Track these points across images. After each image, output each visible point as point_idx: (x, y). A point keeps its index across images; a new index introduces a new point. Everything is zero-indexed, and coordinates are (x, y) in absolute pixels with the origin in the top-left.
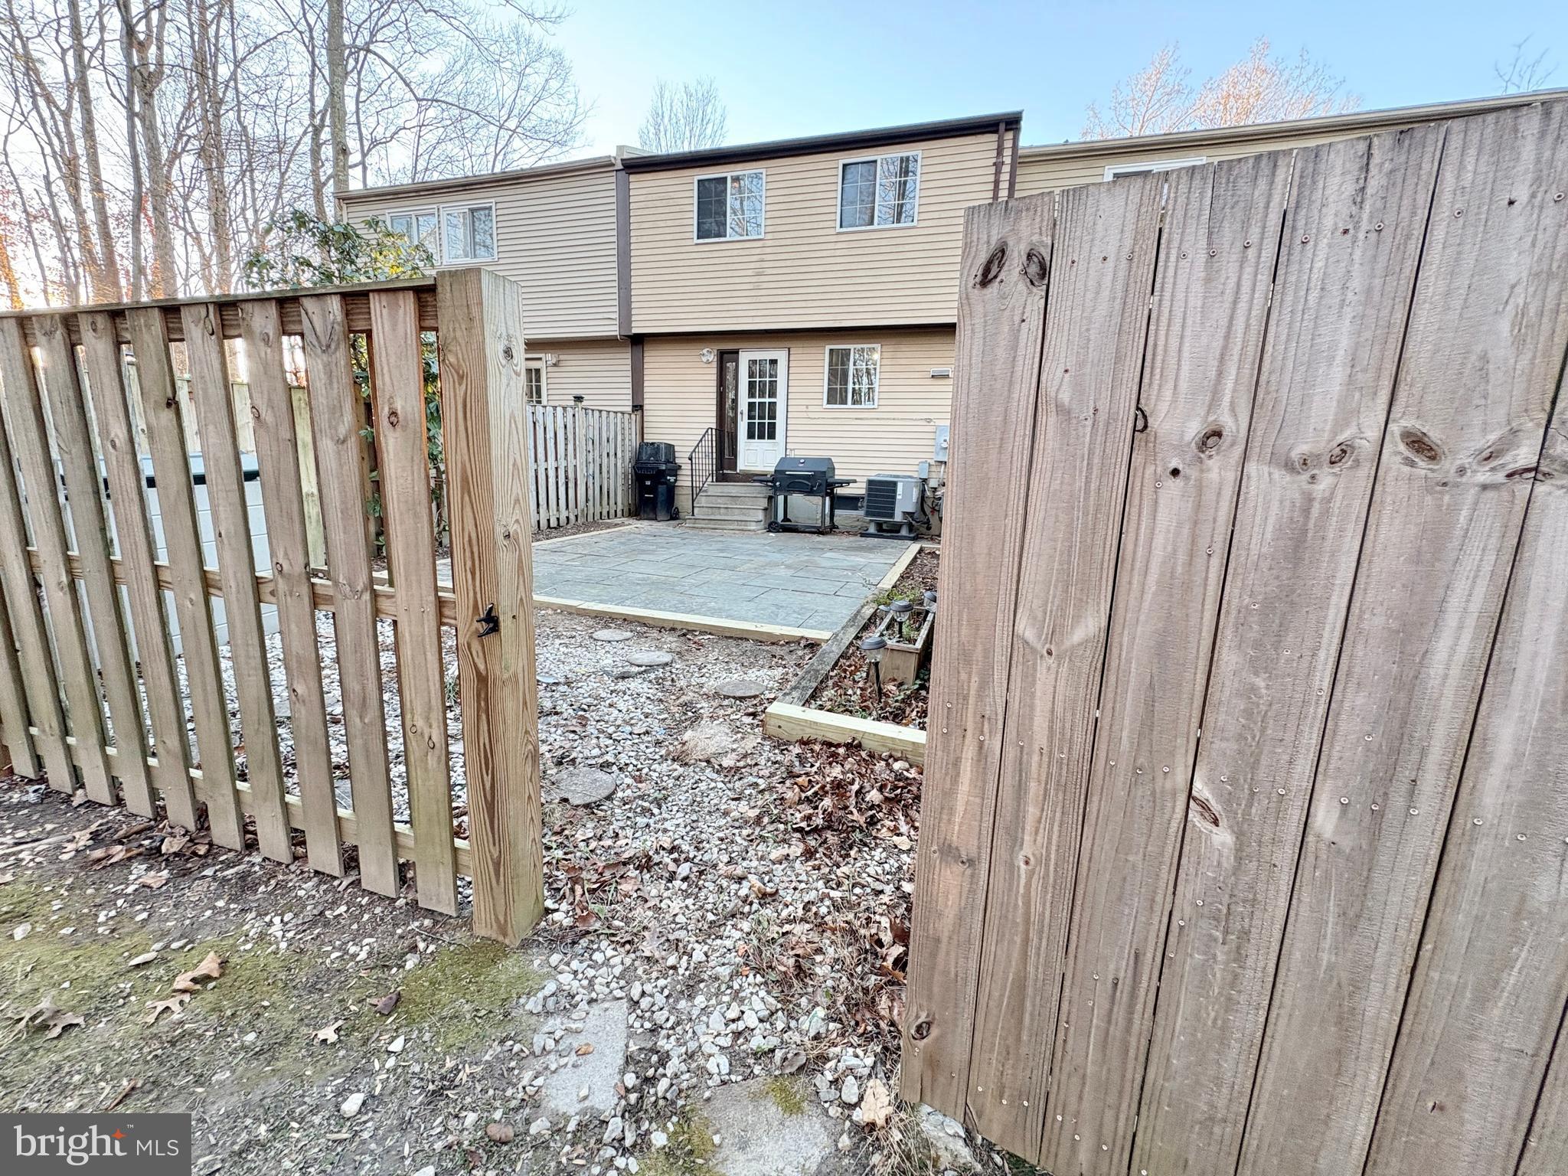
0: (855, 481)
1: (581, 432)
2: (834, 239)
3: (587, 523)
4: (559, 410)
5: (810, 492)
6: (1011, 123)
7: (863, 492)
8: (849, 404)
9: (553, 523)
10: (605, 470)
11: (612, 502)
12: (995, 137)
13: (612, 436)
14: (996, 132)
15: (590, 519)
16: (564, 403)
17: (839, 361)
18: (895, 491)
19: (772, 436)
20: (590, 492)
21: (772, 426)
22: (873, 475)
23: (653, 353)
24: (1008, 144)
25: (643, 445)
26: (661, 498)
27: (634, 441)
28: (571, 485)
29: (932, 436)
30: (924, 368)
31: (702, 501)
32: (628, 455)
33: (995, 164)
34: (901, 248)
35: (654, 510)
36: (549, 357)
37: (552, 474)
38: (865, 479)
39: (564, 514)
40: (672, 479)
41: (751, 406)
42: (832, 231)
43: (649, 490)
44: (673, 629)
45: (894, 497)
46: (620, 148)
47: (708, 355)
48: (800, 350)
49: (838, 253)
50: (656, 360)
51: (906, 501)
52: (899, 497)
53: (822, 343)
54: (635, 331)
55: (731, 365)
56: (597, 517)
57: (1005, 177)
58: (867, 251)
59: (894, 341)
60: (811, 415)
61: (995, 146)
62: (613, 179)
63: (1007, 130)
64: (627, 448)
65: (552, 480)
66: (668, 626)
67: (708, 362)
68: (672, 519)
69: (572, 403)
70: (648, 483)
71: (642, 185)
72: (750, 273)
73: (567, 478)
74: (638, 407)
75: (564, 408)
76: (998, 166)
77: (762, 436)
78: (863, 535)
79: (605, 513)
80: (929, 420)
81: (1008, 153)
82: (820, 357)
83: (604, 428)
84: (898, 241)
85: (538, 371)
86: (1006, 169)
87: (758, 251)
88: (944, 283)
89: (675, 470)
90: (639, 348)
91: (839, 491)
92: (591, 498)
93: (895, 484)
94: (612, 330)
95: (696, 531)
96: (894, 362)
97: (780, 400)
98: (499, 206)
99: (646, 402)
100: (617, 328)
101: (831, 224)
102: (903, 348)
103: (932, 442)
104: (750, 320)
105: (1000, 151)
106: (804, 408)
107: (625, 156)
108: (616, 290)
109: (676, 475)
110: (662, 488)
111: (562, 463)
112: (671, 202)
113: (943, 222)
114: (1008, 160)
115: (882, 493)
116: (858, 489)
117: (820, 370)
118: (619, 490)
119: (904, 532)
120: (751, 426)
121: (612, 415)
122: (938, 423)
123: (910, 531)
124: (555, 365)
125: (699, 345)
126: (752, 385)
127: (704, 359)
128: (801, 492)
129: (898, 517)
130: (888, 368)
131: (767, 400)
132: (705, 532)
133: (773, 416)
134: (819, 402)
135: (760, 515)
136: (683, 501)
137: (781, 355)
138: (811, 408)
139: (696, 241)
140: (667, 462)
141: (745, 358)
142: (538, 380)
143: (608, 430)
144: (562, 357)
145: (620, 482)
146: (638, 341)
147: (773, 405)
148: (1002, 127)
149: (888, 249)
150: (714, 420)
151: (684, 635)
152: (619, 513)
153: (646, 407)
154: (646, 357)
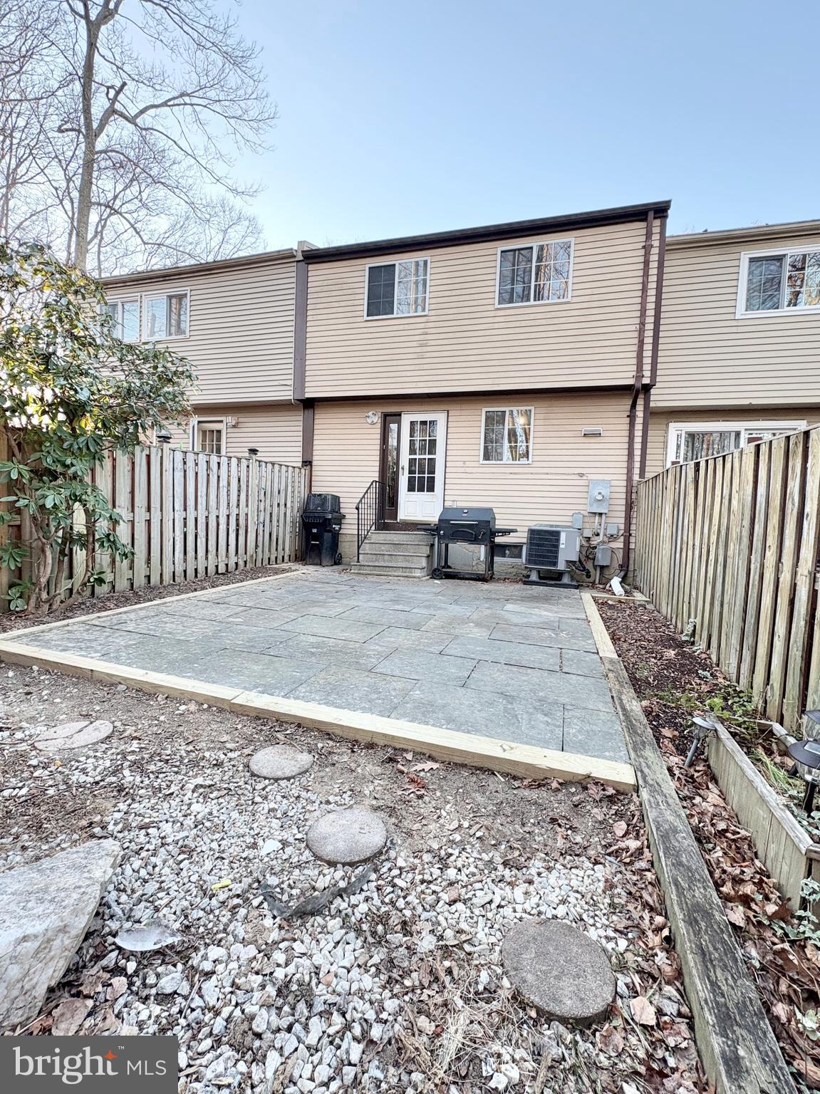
0: (515, 531)
1: (254, 482)
2: (492, 314)
3: (256, 569)
4: (234, 461)
5: (474, 540)
6: (661, 210)
7: (525, 540)
8: (505, 460)
9: (222, 569)
10: (275, 518)
11: (280, 548)
12: (643, 224)
13: (283, 487)
14: (645, 220)
15: (259, 564)
16: (239, 455)
17: (494, 421)
18: (558, 540)
19: (431, 489)
20: (260, 538)
22: (535, 526)
23: (323, 416)
24: (656, 230)
25: (311, 496)
26: (326, 545)
27: (304, 493)
28: (242, 532)
29: (585, 489)
30: (579, 428)
31: (366, 548)
32: (296, 506)
33: (644, 247)
34: (556, 321)
35: (319, 555)
36: (230, 419)
37: (223, 521)
38: (526, 529)
39: (233, 560)
40: (337, 527)
41: (412, 462)
42: (491, 308)
43: (316, 537)
44: (371, 746)
45: (557, 546)
46: (300, 243)
47: (373, 417)
48: (458, 413)
49: (496, 326)
50: (326, 423)
51: (568, 551)
52: (562, 546)
53: (478, 406)
54: (308, 395)
55: (394, 427)
56: (266, 562)
57: (654, 258)
58: (523, 323)
59: (547, 403)
60: (468, 470)
61: (644, 231)
62: (295, 269)
63: (655, 218)
64: (296, 500)
65: (223, 527)
66: (364, 740)
67: (373, 423)
68: (336, 564)
69: (247, 455)
70: (315, 531)
71: (319, 274)
72: (414, 344)
73: (238, 525)
74: (307, 463)
75: (239, 459)
76: (647, 248)
77: (422, 490)
78: (525, 583)
79: (273, 558)
80: (581, 475)
81: (656, 237)
82: (477, 418)
83: (276, 480)
84: (553, 314)
85: (219, 432)
86: (655, 251)
87: (422, 326)
88: (597, 350)
89: (340, 519)
90: (311, 411)
91: (499, 540)
92: (260, 544)
93: (558, 533)
94: (287, 394)
95: (361, 578)
96: (547, 422)
97: (439, 457)
98: (193, 293)
99: (315, 458)
100: (291, 393)
101: (491, 301)
102: (556, 410)
103: (585, 495)
104: (414, 385)
105: (649, 235)
106: (461, 464)
107: (306, 249)
108: (292, 361)
109: (340, 524)
110: (327, 536)
111: (234, 511)
112: (345, 286)
113: (595, 298)
114: (656, 243)
115: (544, 542)
116: (520, 537)
117: (477, 430)
118: (288, 539)
119: (566, 580)
120: (411, 481)
121: (284, 468)
122: (590, 477)
123: (572, 578)
124: (234, 426)
125: (365, 409)
126: (413, 443)
127: (369, 421)
128: (465, 540)
129: (561, 566)
130: (541, 428)
131: (427, 456)
132: (371, 579)
133: (432, 471)
134: (475, 459)
135: (424, 563)
136: (347, 547)
137: (440, 418)
138: (468, 464)
139: (366, 318)
140: (333, 511)
141: (406, 420)
142: (219, 439)
143: (280, 483)
144: (241, 420)
145: (288, 529)
146: (310, 405)
147: (432, 462)
148: (651, 214)
149: (544, 322)
150: (377, 474)
151: (391, 760)
152: (286, 558)
153: (314, 463)
154: (316, 421)
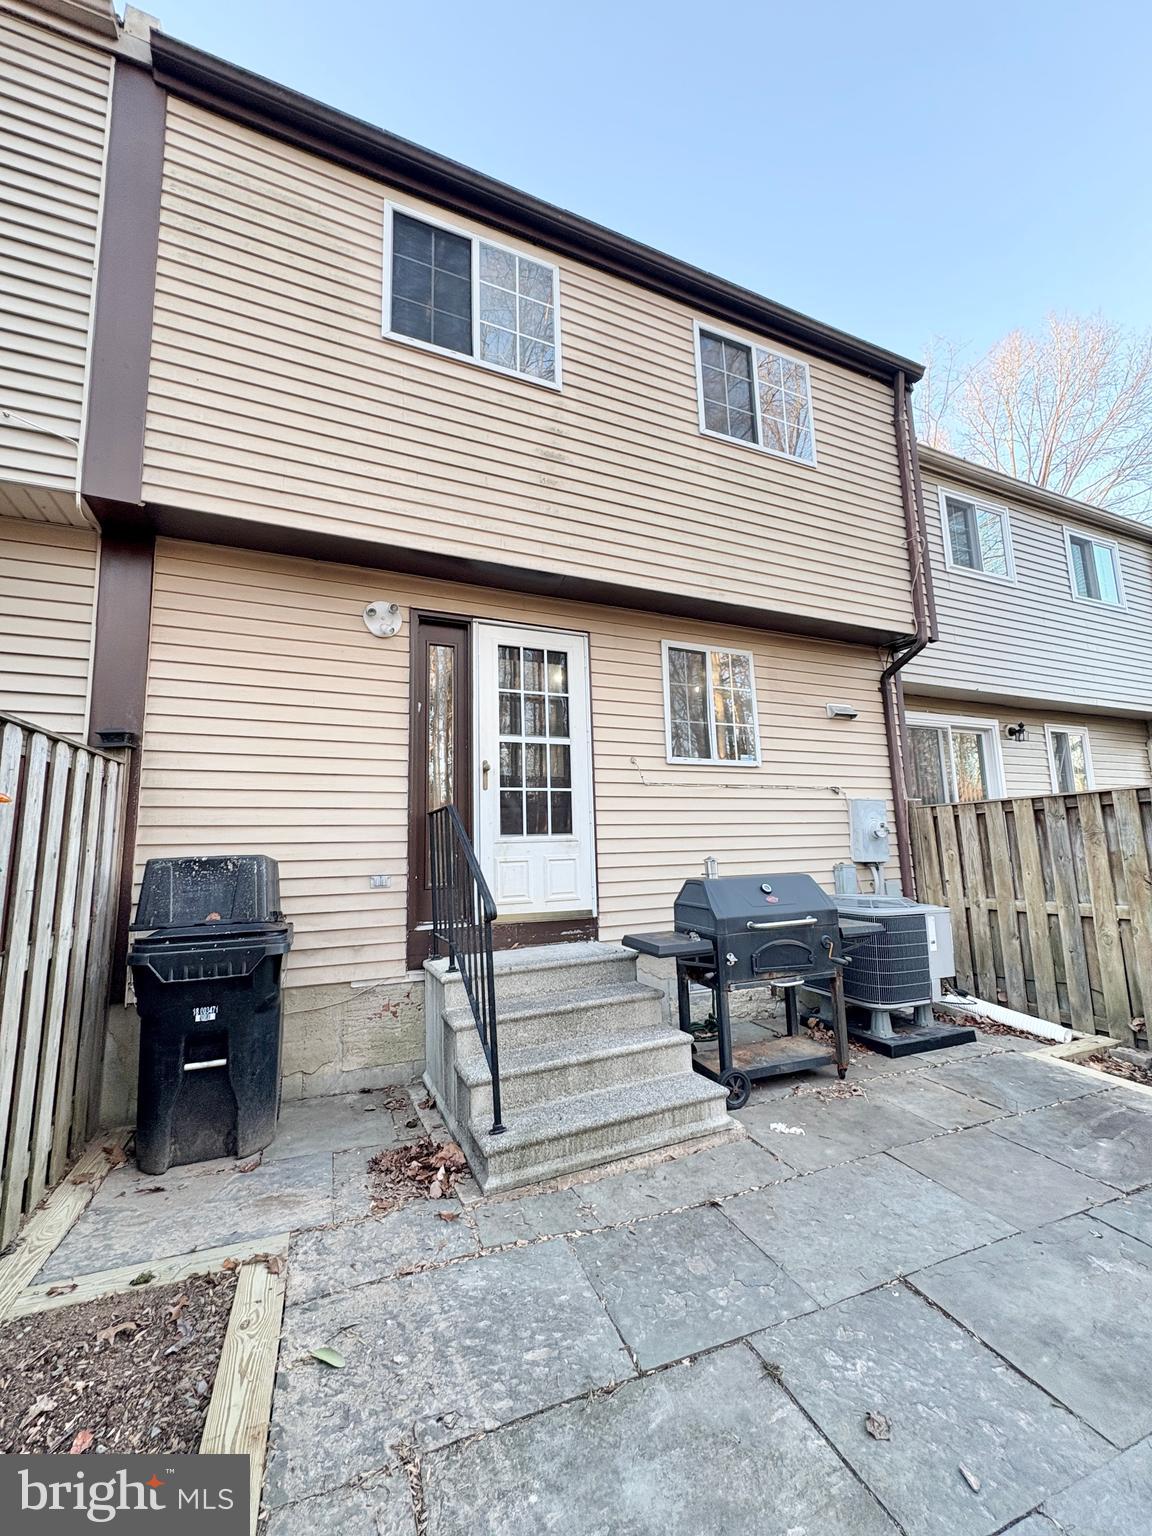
2: (695, 443)
6: (909, 377)
8: (715, 759)
14: (891, 382)
17: (686, 672)
19: (563, 825)
21: (564, 803)
23: (187, 583)
29: (842, 818)
30: (821, 702)
33: (893, 423)
34: (799, 496)
41: (509, 753)
42: (692, 429)
45: (926, 951)
47: (388, 618)
48: (610, 642)
53: (655, 635)
55: (447, 653)
58: (750, 481)
60: (644, 777)
61: (889, 400)
67: (380, 636)
70: (206, 1015)
74: (120, 741)
76: (901, 426)
77: (537, 828)
80: (835, 791)
82: (654, 660)
84: (794, 483)
87: (547, 411)
97: (577, 743)
99: (150, 724)
102: (785, 663)
103: (845, 829)
104: (536, 549)
106: (627, 764)
113: (847, 476)
117: (653, 685)
120: (509, 804)
122: (851, 795)
125: (362, 592)
126: (510, 705)
127: (374, 626)
130: (767, 696)
131: (549, 740)
133: (562, 779)
134: (657, 751)
137: (573, 647)
138: (641, 763)
139: (390, 335)
141: (488, 641)
147: (562, 754)
148: (901, 379)
149: (781, 490)
153: (148, 742)
154: (159, 600)
